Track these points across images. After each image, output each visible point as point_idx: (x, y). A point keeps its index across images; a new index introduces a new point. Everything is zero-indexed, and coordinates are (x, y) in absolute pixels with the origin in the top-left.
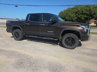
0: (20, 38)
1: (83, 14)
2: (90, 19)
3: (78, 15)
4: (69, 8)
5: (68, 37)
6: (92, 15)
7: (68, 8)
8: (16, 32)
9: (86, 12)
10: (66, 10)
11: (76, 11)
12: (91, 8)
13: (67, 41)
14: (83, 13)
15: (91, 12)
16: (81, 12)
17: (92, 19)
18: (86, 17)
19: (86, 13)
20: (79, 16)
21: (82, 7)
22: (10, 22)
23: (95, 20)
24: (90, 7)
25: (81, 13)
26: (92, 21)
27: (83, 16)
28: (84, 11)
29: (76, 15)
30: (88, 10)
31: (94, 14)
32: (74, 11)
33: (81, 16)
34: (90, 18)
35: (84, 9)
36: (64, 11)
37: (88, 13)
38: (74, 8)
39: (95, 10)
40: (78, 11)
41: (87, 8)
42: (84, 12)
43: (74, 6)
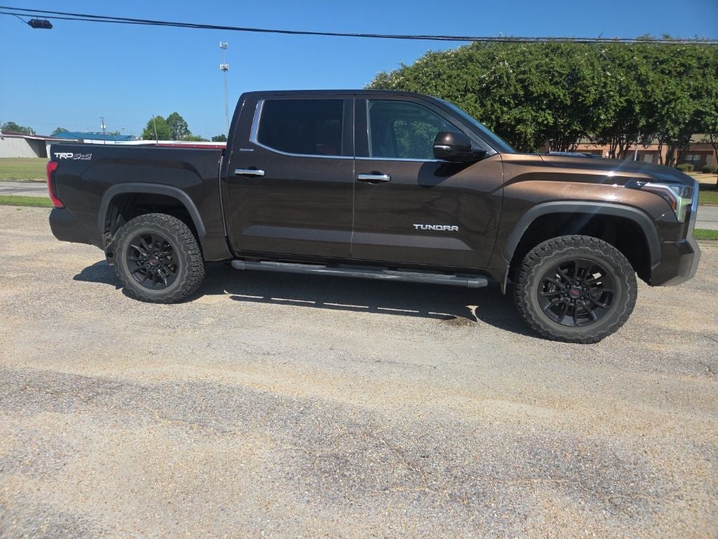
0: (177, 284)
1: (529, 99)
2: (574, 137)
3: (497, 106)
4: (435, 57)
5: (563, 258)
6: (587, 108)
7: (429, 55)
8: (148, 238)
9: (550, 89)
10: (417, 68)
11: (481, 81)
12: (580, 59)
13: (558, 289)
14: (528, 94)
15: (578, 90)
16: (519, 87)
17: (583, 134)
18: (551, 120)
19: (546, 95)
20: (506, 117)
21: (523, 53)
22: (89, 157)
23: (603, 143)
24: (569, 54)
25: (515, 96)
26: (581, 147)
27: (528, 113)
28: (535, 79)
29: (483, 105)
30: (561, 75)
31: (599, 102)
32: (470, 78)
33: (516, 112)
34: (576, 127)
35: (537, 67)
36: (398, 75)
37: (560, 92)
38: (470, 58)
39: (606, 77)
40: (498, 82)
41: (558, 62)
42: (536, 90)
43: (470, 43)
